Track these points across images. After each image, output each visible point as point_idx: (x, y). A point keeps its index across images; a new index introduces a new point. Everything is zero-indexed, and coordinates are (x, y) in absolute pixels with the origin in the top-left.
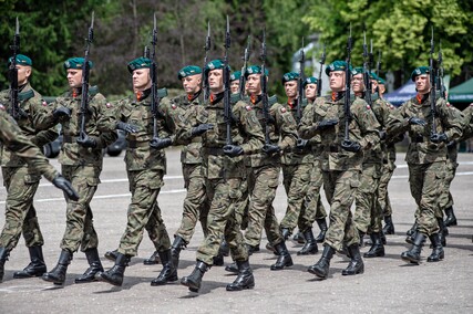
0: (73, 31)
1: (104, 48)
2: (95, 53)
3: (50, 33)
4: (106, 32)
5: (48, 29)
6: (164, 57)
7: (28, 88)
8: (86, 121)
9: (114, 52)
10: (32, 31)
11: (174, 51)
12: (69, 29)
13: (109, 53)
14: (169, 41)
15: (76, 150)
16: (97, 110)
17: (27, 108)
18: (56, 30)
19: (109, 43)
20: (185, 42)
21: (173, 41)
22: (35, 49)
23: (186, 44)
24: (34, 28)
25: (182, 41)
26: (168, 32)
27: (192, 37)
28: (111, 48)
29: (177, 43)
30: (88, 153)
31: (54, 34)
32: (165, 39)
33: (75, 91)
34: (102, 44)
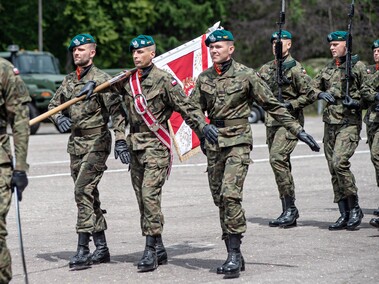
0: (228, 7)
1: (256, 22)
2: (248, 26)
3: (207, 9)
4: (259, 7)
5: (204, 6)
6: (313, 28)
7: (290, 59)
8: (350, 86)
9: (265, 25)
10: (190, 8)
11: (323, 22)
12: (224, 5)
13: (262, 27)
14: (317, 12)
15: (341, 111)
16: (359, 77)
17: (289, 75)
18: (213, 7)
19: (261, 17)
20: (333, 14)
21: (321, 13)
22: (194, 25)
23: (334, 15)
24: (193, 6)
25: (330, 13)
26: (316, 4)
27: (339, 9)
28: (262, 22)
29: (325, 14)
30: (351, 114)
31: (211, 10)
32: (314, 11)
33: (338, 61)
34: (254, 19)
